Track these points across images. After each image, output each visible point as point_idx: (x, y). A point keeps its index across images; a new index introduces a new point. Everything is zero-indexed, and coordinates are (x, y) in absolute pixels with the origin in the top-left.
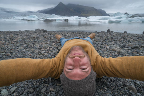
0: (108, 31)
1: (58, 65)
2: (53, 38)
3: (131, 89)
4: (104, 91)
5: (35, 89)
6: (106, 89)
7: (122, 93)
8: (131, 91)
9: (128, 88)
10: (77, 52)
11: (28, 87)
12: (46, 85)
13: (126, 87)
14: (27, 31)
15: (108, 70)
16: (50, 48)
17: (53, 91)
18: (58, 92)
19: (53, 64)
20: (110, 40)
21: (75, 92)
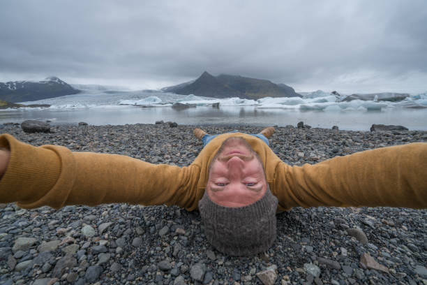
0: (301, 125)
1: (195, 180)
2: (189, 137)
3: (356, 234)
4: (295, 239)
5: (146, 228)
6: (299, 234)
7: (334, 242)
8: (353, 239)
9: (347, 233)
10: (235, 149)
11: (132, 225)
12: (170, 221)
13: (343, 231)
14: (141, 125)
15: (301, 190)
16: (181, 154)
17: (183, 235)
18: (194, 236)
19: (185, 178)
20: (305, 141)
21: (230, 234)
